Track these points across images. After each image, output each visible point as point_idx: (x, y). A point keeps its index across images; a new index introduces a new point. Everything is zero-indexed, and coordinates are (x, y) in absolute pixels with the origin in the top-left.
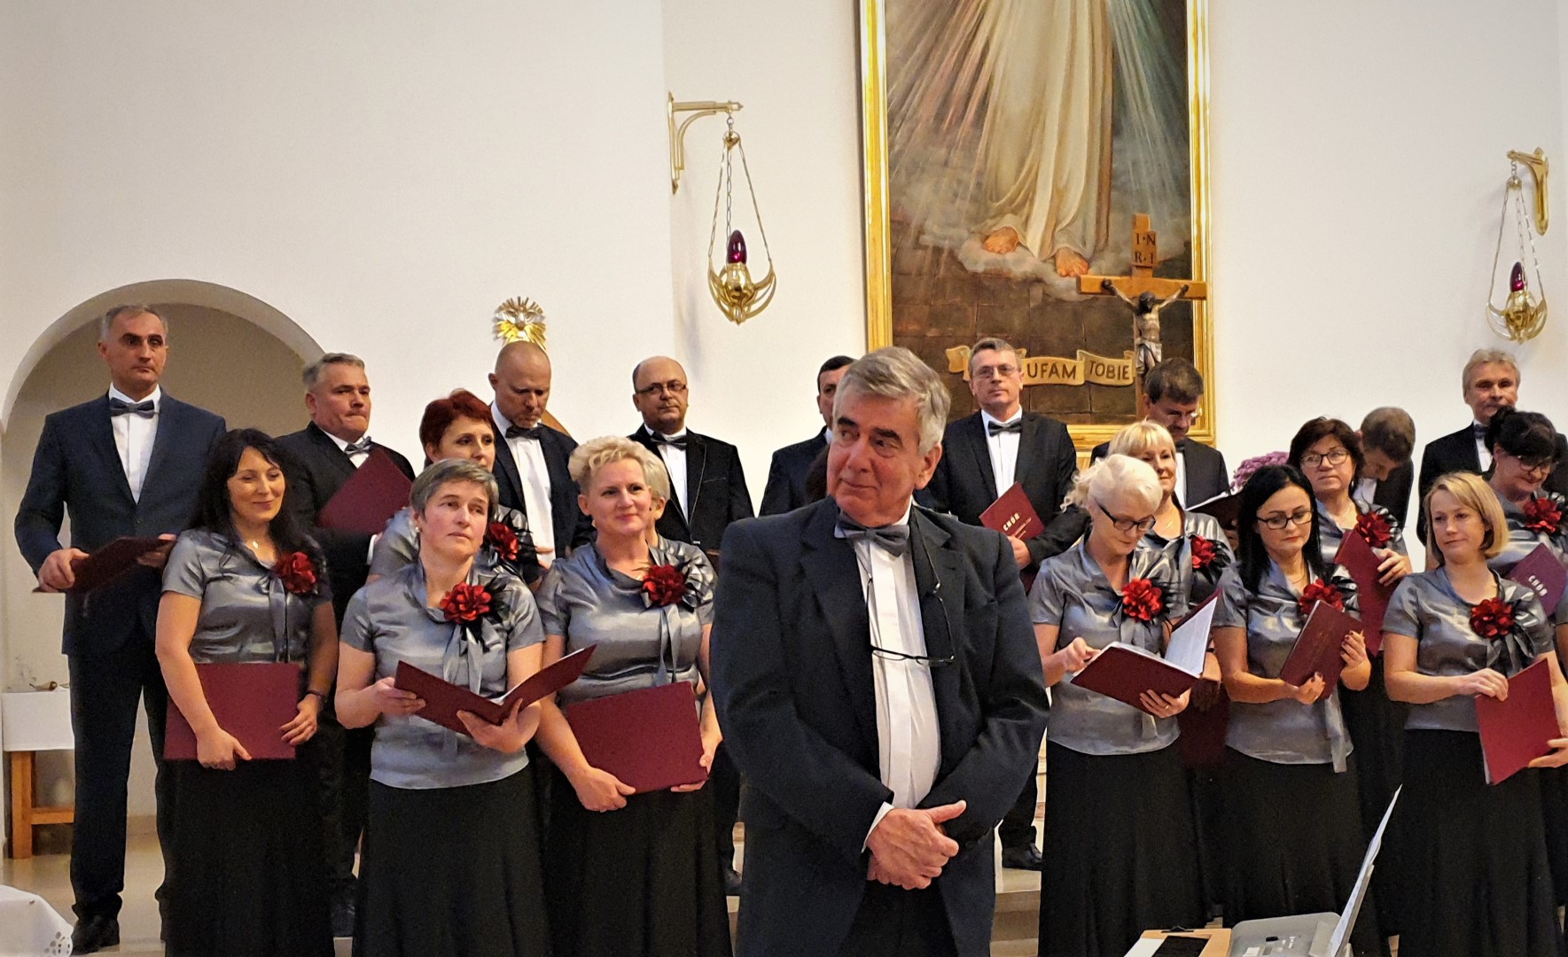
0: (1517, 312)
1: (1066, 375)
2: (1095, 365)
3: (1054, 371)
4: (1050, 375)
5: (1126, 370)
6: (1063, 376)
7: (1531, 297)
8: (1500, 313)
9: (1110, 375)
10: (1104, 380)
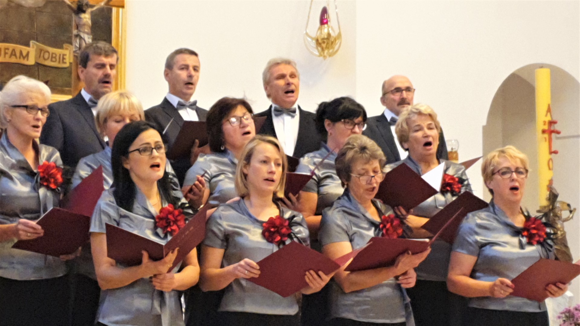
0: (323, 39)
1: (22, 58)
2: (42, 52)
3: (13, 53)
4: (10, 57)
5: (65, 57)
6: (20, 58)
7: (332, 29)
8: (312, 38)
9: (54, 59)
10: (48, 63)
